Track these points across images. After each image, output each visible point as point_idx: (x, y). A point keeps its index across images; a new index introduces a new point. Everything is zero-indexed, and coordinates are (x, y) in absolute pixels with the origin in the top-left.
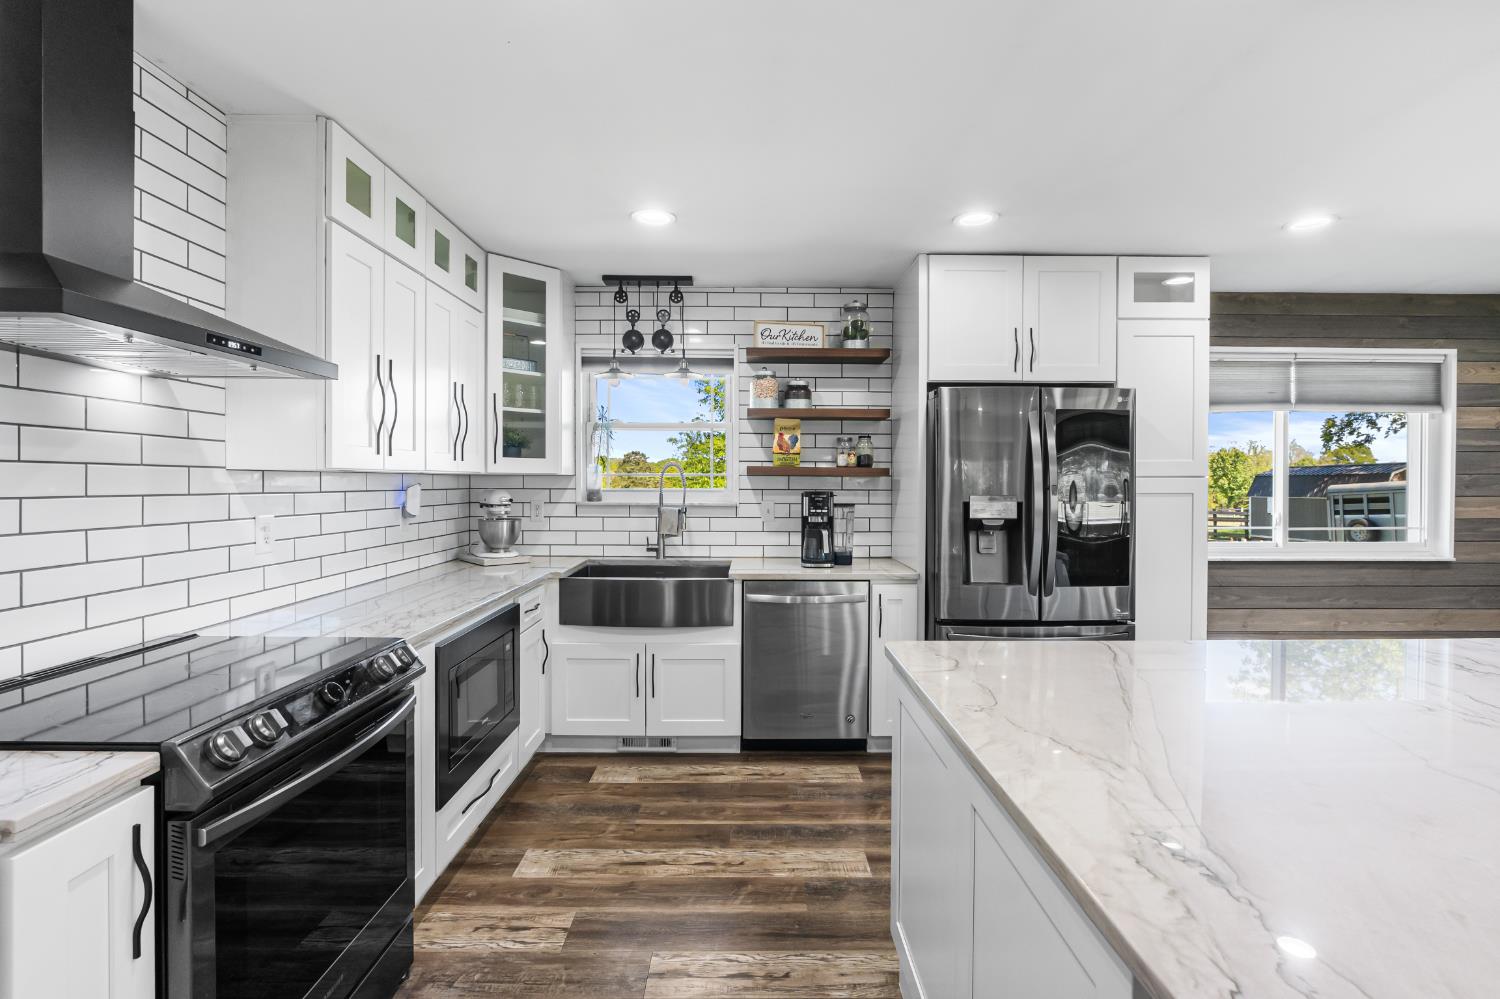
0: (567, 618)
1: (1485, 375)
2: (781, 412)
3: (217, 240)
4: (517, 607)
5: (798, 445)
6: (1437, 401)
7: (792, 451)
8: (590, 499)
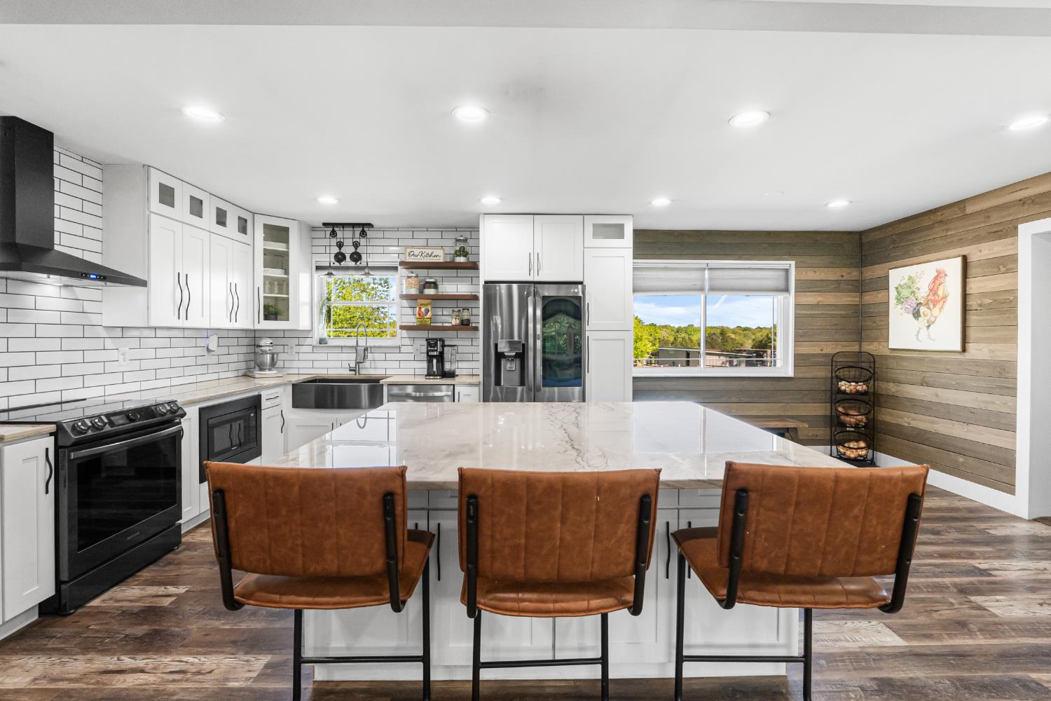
0: (297, 404)
1: (811, 275)
2: (421, 295)
3: (98, 223)
4: (259, 396)
5: (429, 313)
6: (787, 290)
7: (425, 317)
8: (320, 343)
